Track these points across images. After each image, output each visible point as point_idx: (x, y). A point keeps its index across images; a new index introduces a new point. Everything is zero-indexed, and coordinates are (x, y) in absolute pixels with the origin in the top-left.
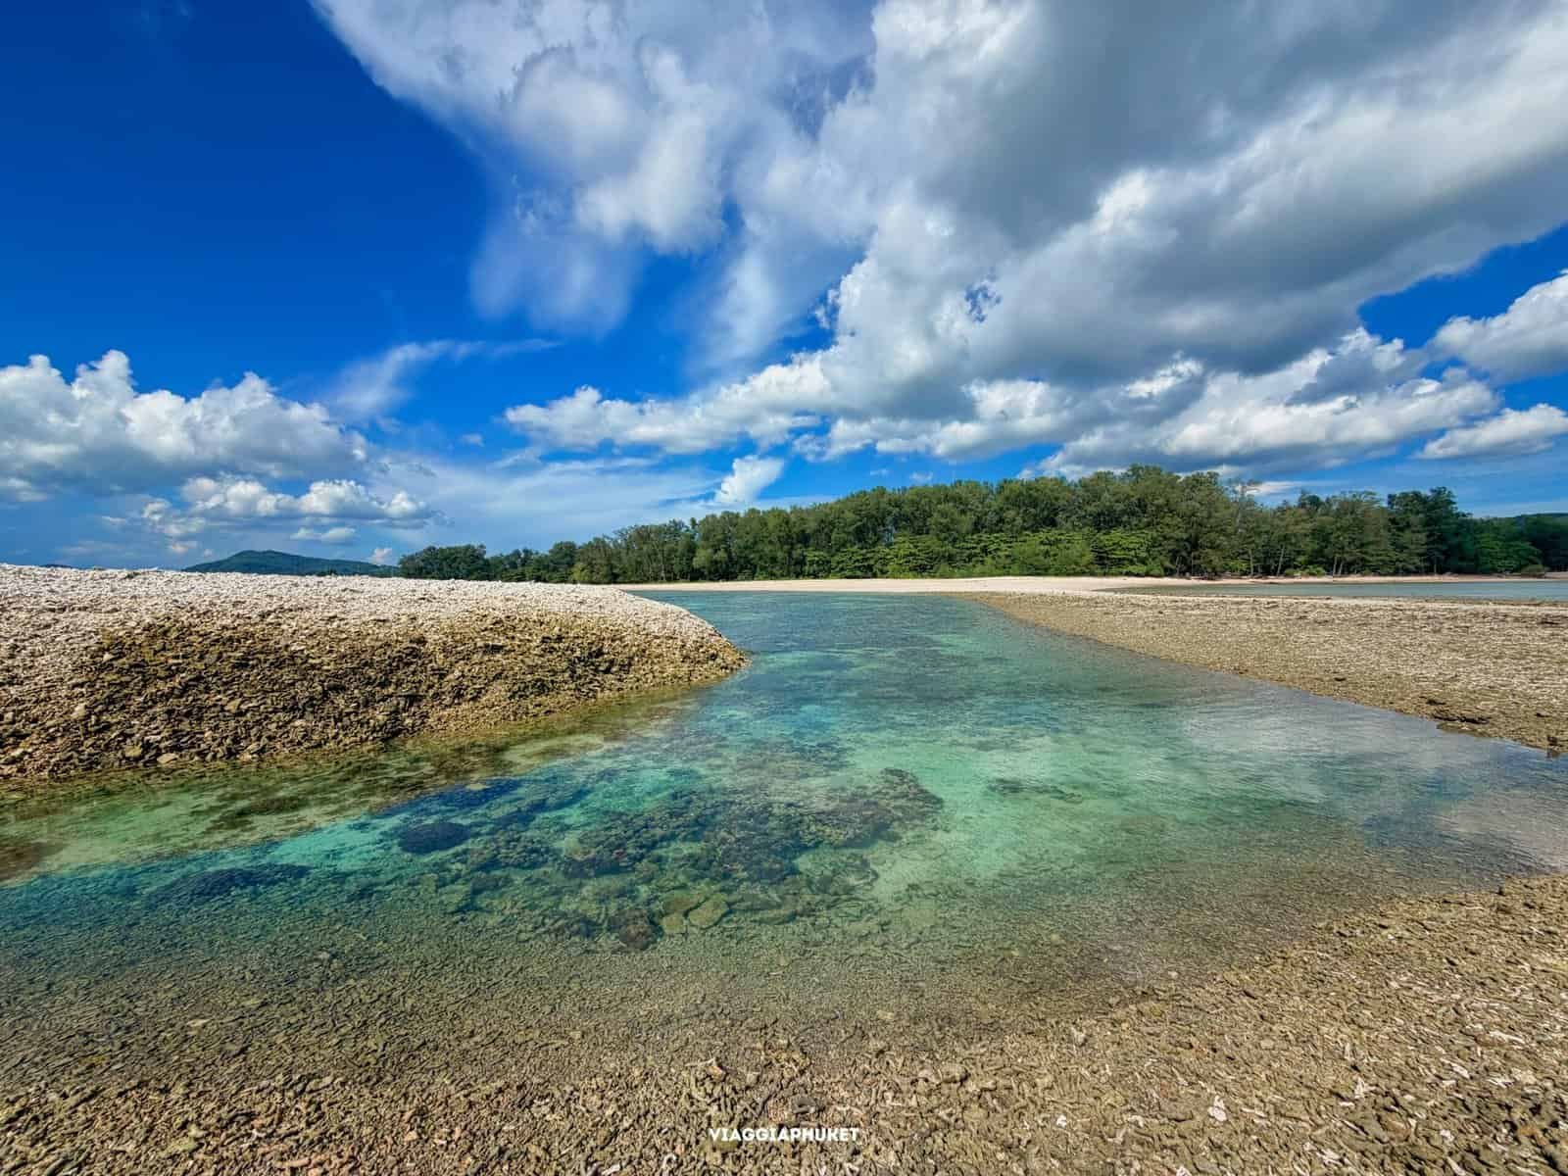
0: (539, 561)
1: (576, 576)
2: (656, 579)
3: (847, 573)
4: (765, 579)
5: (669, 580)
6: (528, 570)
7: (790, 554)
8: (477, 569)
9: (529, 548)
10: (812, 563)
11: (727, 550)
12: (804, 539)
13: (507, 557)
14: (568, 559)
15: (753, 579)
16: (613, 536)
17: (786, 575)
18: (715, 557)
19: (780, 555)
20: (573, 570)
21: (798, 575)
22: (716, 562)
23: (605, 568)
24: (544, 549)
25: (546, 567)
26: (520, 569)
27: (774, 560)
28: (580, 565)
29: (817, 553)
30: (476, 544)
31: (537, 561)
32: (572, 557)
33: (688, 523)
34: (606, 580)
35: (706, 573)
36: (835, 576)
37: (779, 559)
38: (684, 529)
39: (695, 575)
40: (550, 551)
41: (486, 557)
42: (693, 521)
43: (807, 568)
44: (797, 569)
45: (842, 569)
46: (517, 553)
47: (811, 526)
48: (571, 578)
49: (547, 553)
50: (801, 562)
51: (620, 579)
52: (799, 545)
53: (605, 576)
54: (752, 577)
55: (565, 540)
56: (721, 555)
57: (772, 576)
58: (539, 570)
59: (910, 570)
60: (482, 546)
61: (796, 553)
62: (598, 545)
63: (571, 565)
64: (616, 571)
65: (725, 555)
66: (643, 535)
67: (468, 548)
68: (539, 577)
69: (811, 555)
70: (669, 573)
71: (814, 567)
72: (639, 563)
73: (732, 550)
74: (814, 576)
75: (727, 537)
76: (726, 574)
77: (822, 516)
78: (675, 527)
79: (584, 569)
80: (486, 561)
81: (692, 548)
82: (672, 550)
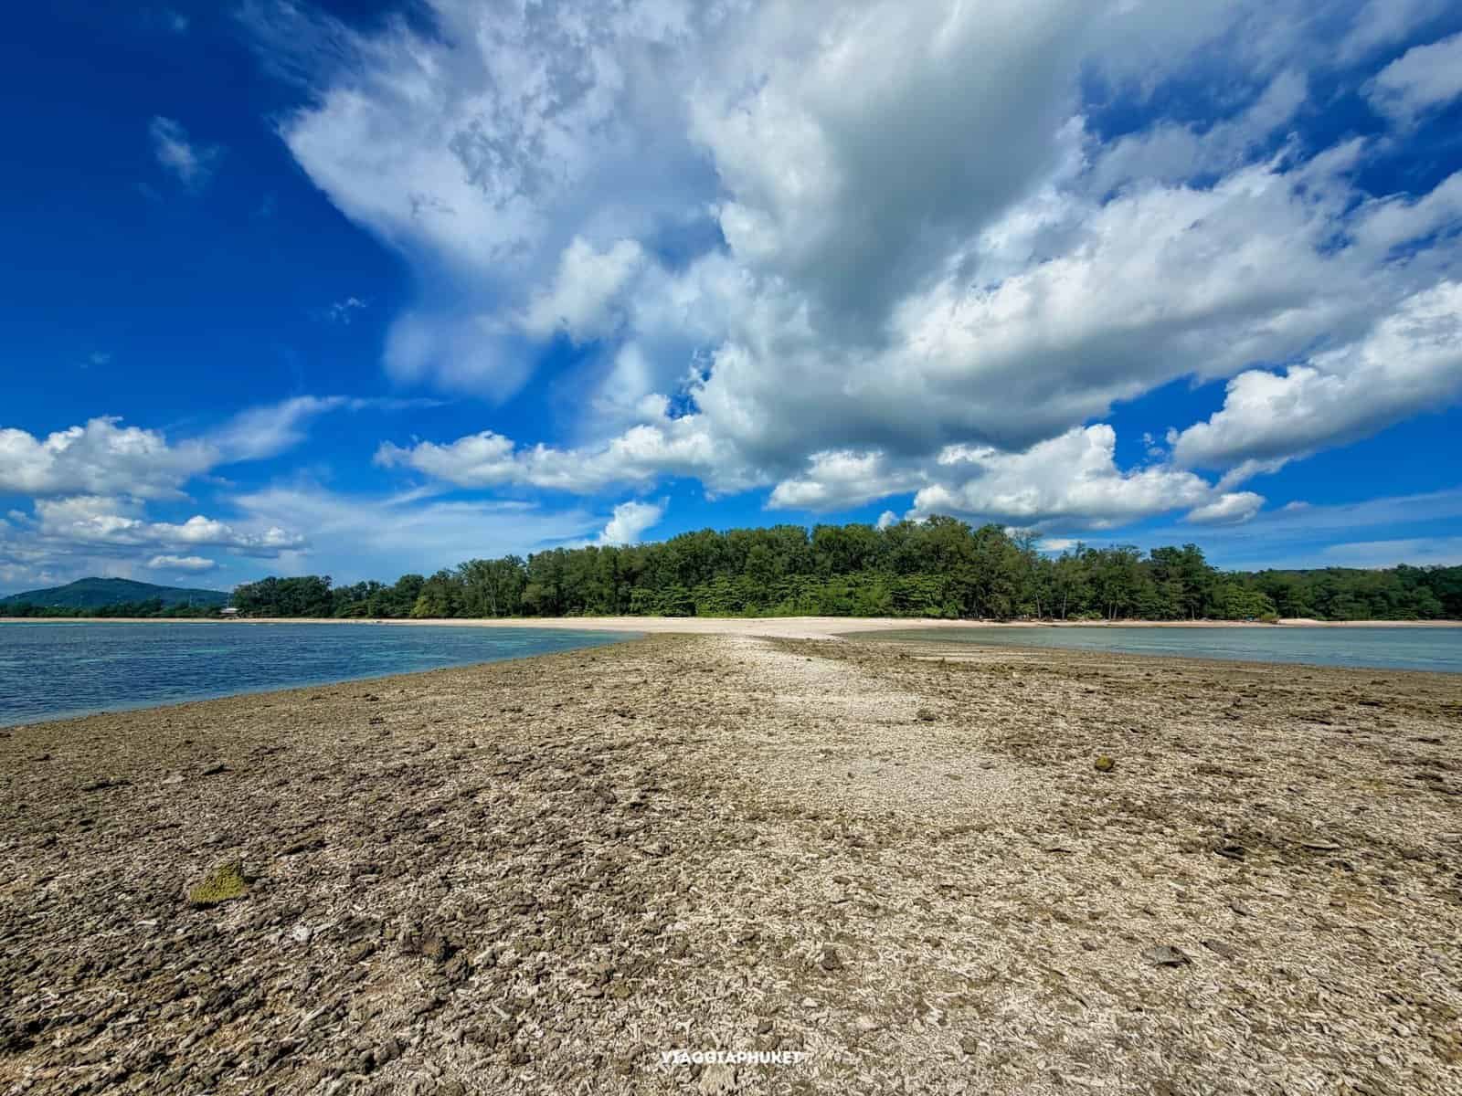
1: (416, 610)
2: (489, 615)
3: (667, 611)
4: (592, 615)
5: (501, 615)
6: (371, 604)
7: (616, 590)
8: (316, 602)
9: (375, 580)
10: (637, 601)
11: (557, 586)
12: (631, 577)
13: (352, 589)
14: (414, 592)
16: (457, 570)
17: (611, 611)
18: (543, 593)
19: (606, 591)
20: (416, 603)
21: (624, 612)
22: (546, 598)
23: (444, 602)
24: (390, 581)
25: (390, 600)
26: (364, 602)
27: (601, 596)
28: (422, 599)
29: (641, 591)
30: (321, 576)
31: (382, 593)
32: (418, 590)
33: (525, 559)
34: (444, 615)
35: (538, 609)
36: (656, 615)
37: (605, 595)
38: (521, 565)
39: (528, 611)
40: (397, 584)
41: (330, 588)
42: (531, 556)
43: (631, 605)
44: (622, 606)
45: (663, 607)
46: (362, 586)
47: (638, 564)
48: (412, 613)
49: (393, 586)
50: (627, 599)
51: (458, 614)
52: (626, 583)
53: (444, 610)
54: (580, 614)
55: (411, 573)
56: (552, 590)
57: (599, 613)
58: (382, 602)
59: (727, 608)
60: (328, 578)
61: (621, 590)
62: (441, 578)
63: (414, 598)
64: (455, 605)
65: (555, 591)
66: (481, 570)
67: (310, 579)
68: (381, 610)
69: (637, 593)
70: (502, 607)
71: (639, 604)
72: (477, 597)
73: (562, 585)
74: (638, 613)
75: (559, 572)
76: (557, 610)
77: (648, 554)
78: (514, 561)
79: (425, 602)
80: (330, 592)
81: (525, 582)
82: (507, 585)
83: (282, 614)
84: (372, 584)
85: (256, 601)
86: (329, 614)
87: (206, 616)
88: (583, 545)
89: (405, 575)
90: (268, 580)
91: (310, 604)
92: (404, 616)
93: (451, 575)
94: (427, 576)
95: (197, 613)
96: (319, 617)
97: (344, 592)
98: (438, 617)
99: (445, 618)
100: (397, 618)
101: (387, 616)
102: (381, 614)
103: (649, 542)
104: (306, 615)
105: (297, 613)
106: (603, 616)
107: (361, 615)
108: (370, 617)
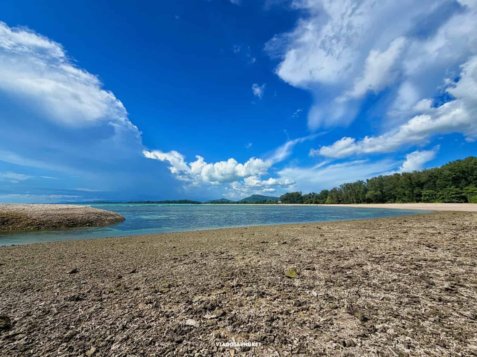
0: (317, 196)
1: (327, 201)
2: (353, 203)
3: (446, 201)
4: (400, 203)
5: (358, 203)
6: (314, 199)
7: (412, 191)
8: (299, 199)
9: (314, 192)
10: (425, 196)
11: (381, 191)
12: (421, 185)
13: (308, 195)
14: (326, 195)
15: (395, 203)
16: (339, 187)
17: (411, 201)
18: (375, 194)
19: (407, 192)
20: (327, 199)
21: (418, 201)
22: (376, 196)
23: (337, 198)
24: (318, 192)
25: (319, 198)
26: (311, 199)
27: (404, 194)
28: (329, 197)
29: (428, 191)
30: (299, 192)
31: (316, 196)
32: (327, 195)
33: (365, 181)
35: (374, 200)
36: (439, 202)
37: (406, 194)
38: (363, 184)
39: (369, 201)
41: (302, 195)
42: (368, 180)
43: (423, 198)
44: (418, 199)
45: (443, 198)
46: (310, 194)
47: (423, 179)
48: (326, 202)
49: (319, 194)
50: (420, 195)
51: (341, 202)
52: (417, 188)
53: (336, 201)
54: (394, 202)
55: (324, 189)
56: (379, 193)
57: (404, 202)
58: (317, 199)
60: (301, 192)
61: (415, 192)
62: (334, 190)
63: (326, 197)
64: (340, 199)
65: (380, 193)
66: (348, 186)
67: (297, 193)
68: (317, 201)
69: (424, 192)
70: (358, 200)
71: (427, 197)
72: (347, 196)
73: (384, 191)
74: (427, 201)
75: (381, 186)
76: (383, 201)
77: (430, 174)
78: (360, 183)
79: (330, 199)
80: (302, 196)
81: (366, 190)
82: (359, 192)
83: (291, 203)
84: (313, 193)
85: (285, 199)
86: (302, 203)
87: (275, 204)
88: (392, 173)
89: (323, 190)
90: (287, 193)
91: (297, 200)
92: (324, 203)
93: (337, 189)
94: (329, 190)
95: (273, 203)
96: (300, 204)
97: (306, 196)
98: (335, 204)
99: (337, 204)
100: (322, 204)
101: (318, 203)
102: (317, 203)
103: (429, 168)
104: (297, 203)
105: (295, 203)
106: (406, 203)
107: (311, 203)
108: (314, 204)
